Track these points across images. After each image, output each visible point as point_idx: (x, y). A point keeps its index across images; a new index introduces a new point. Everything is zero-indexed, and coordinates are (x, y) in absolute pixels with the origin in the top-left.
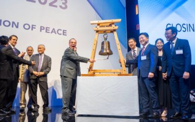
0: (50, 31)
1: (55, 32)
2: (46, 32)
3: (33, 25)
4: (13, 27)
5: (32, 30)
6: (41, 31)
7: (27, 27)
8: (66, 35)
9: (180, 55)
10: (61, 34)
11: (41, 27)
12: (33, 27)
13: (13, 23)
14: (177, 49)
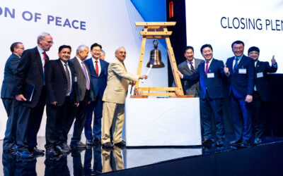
0: (63, 23)
1: (69, 25)
2: (57, 24)
3: (36, 14)
4: (6, 16)
5: (36, 21)
6: (49, 23)
7: (28, 16)
8: (84, 29)
9: (242, 75)
10: (77, 28)
11: (49, 16)
12: (37, 17)
13: (7, 9)
14: (241, 68)
